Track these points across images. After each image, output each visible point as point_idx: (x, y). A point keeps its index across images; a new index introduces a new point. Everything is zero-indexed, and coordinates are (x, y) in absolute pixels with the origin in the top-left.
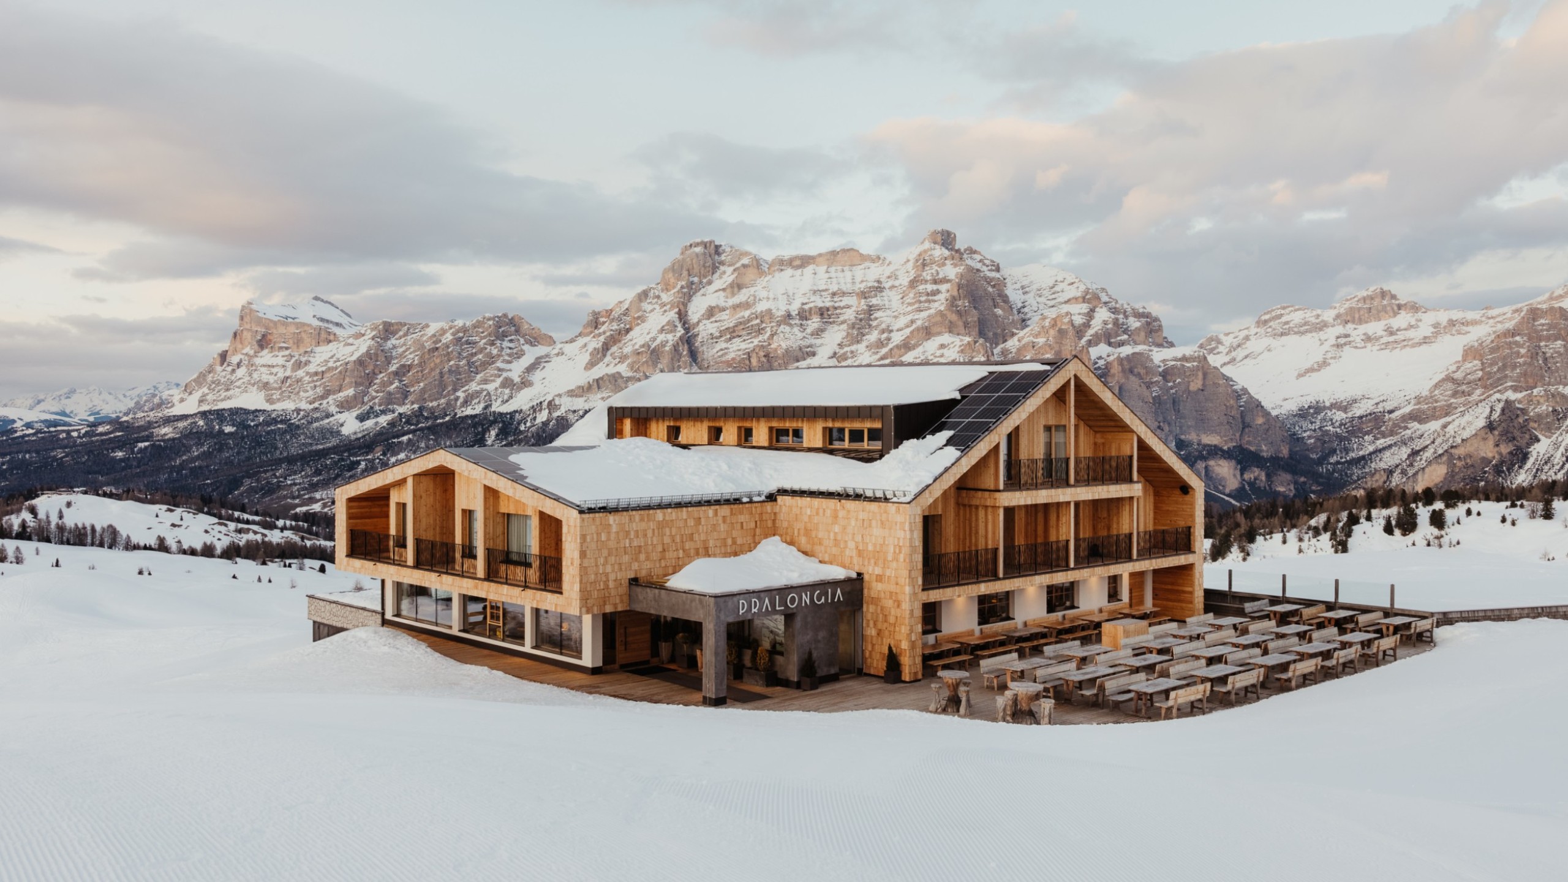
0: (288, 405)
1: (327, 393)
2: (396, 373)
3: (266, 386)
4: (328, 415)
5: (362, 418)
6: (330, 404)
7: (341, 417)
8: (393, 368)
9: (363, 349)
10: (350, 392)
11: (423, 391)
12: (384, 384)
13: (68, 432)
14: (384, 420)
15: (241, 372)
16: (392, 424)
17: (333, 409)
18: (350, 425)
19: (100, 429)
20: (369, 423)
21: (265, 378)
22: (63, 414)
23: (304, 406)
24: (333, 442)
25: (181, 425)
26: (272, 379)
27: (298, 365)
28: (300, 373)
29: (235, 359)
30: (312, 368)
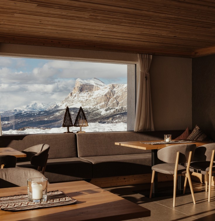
0: (88, 107)
1: (97, 104)
2: (115, 98)
3: (82, 102)
4: (98, 110)
5: (106, 110)
6: (98, 106)
7: (101, 110)
8: (115, 97)
9: (107, 92)
10: (103, 103)
11: (123, 103)
12: (112, 101)
13: (34, 114)
14: (112, 111)
15: (76, 98)
16: (114, 112)
17: (99, 108)
18: (103, 112)
19: (42, 113)
20: (108, 112)
21: (82, 100)
22: (33, 109)
23: (92, 107)
24: (99, 116)
25: (61, 112)
26: (83, 100)
27: (90, 96)
28: (91, 98)
29: (74, 95)
30: (93, 97)
